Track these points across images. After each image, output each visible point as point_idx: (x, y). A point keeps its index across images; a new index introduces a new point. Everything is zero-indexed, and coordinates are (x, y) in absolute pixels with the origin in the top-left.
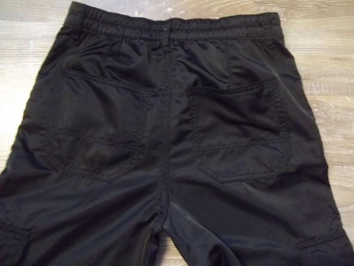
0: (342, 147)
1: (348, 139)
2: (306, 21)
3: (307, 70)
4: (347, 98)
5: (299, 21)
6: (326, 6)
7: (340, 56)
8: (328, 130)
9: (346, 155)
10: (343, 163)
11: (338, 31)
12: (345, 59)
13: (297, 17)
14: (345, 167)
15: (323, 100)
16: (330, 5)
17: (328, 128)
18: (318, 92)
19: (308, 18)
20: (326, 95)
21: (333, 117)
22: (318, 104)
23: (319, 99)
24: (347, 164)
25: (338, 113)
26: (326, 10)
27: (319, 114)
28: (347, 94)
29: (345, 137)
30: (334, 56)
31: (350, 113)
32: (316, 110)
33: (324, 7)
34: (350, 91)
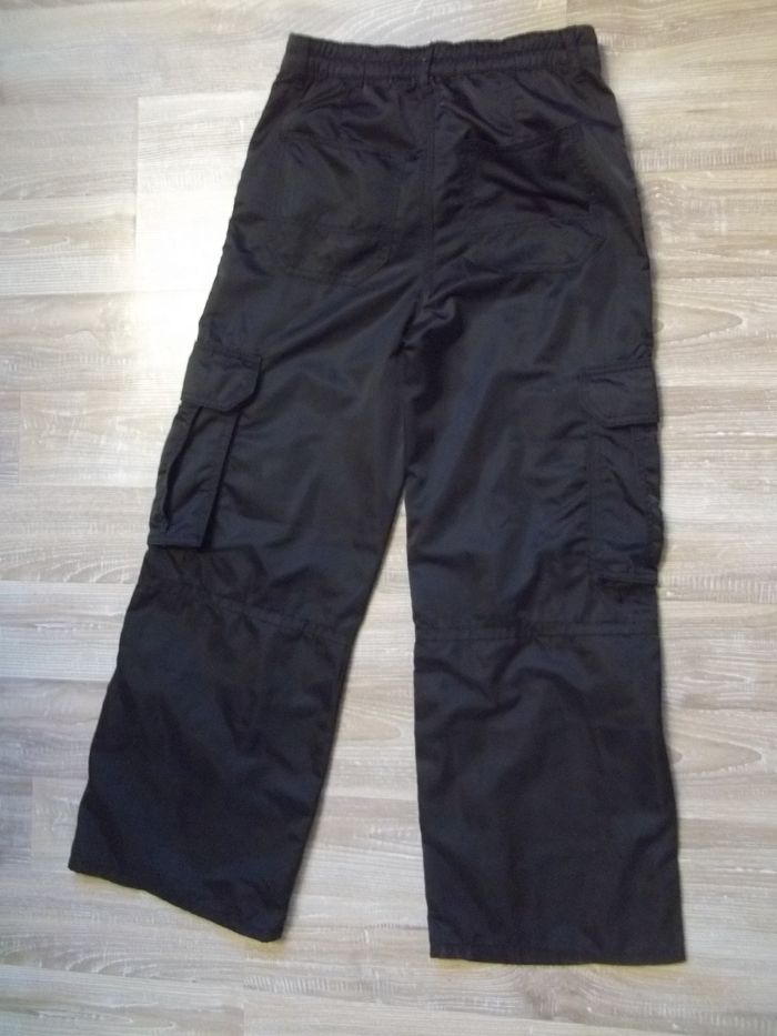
0: (696, 250)
1: (705, 237)
2: (649, 53)
3: (647, 133)
4: (709, 173)
5: (639, 54)
6: (685, 23)
7: (703, 106)
8: (674, 226)
9: (701, 262)
10: (694, 273)
11: (703, 65)
12: (710, 111)
13: (635, 47)
14: (698, 280)
15: (669, 179)
16: (692, 21)
17: (676, 223)
18: (663, 168)
19: (655, 47)
20: (675, 171)
21: (684, 204)
22: (661, 186)
23: (663, 178)
24: (700, 275)
25: (693, 198)
26: (685, 30)
27: (662, 202)
28: (710, 167)
29: (701, 234)
30: (692, 107)
31: (712, 198)
32: (658, 195)
33: (683, 26)
34: (715, 162)
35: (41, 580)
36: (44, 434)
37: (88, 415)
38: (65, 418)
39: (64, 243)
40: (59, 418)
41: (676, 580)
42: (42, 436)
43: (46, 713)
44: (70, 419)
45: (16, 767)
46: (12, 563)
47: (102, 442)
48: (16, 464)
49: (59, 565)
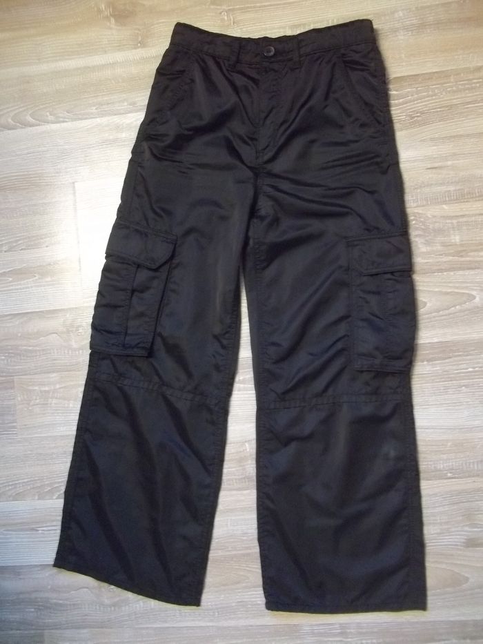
35: (38, 499)
36: (32, 403)
37: (60, 388)
38: (45, 391)
39: (35, 278)
40: (41, 391)
41: (453, 465)
42: (31, 404)
43: (49, 587)
44: (48, 392)
45: (32, 625)
46: (18, 489)
47: (71, 405)
48: (15, 424)
49: (49, 488)
